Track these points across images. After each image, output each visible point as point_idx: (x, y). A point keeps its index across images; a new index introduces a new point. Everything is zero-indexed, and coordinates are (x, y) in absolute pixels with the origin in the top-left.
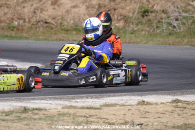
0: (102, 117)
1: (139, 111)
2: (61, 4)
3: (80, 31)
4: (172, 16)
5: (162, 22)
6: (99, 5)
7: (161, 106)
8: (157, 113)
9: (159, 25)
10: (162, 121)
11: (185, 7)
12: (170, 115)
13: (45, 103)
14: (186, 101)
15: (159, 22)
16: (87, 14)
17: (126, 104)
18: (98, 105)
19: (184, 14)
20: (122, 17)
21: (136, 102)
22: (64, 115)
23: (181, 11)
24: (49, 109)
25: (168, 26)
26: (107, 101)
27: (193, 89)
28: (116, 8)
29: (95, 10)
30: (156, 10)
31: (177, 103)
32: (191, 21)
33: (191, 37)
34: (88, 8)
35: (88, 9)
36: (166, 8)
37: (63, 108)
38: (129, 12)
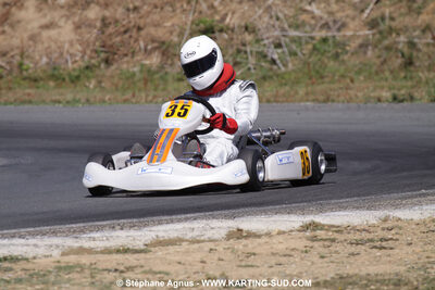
0: (154, 269)
1: (233, 251)
2: (19, 22)
3: (64, 79)
4: (268, 38)
5: (246, 52)
6: (104, 19)
7: (281, 238)
8: (273, 254)
9: (238, 59)
10: (288, 272)
11: (294, 17)
12: (302, 259)
13: (23, 245)
14: (333, 226)
15: (239, 51)
16: (78, 40)
17: (202, 238)
18: (139, 245)
19: (293, 33)
20: (156, 45)
21: (223, 233)
22: (69, 268)
23: (286, 26)
24: (34, 258)
25: (259, 60)
26: (161, 234)
27: (342, 198)
28: (142, 25)
29: (95, 31)
30: (231, 26)
31: (314, 230)
32: (310, 46)
33: (313, 83)
34: (78, 27)
35: (79, 31)
36: (251, 20)
37: (63, 254)
38: (171, 33)
